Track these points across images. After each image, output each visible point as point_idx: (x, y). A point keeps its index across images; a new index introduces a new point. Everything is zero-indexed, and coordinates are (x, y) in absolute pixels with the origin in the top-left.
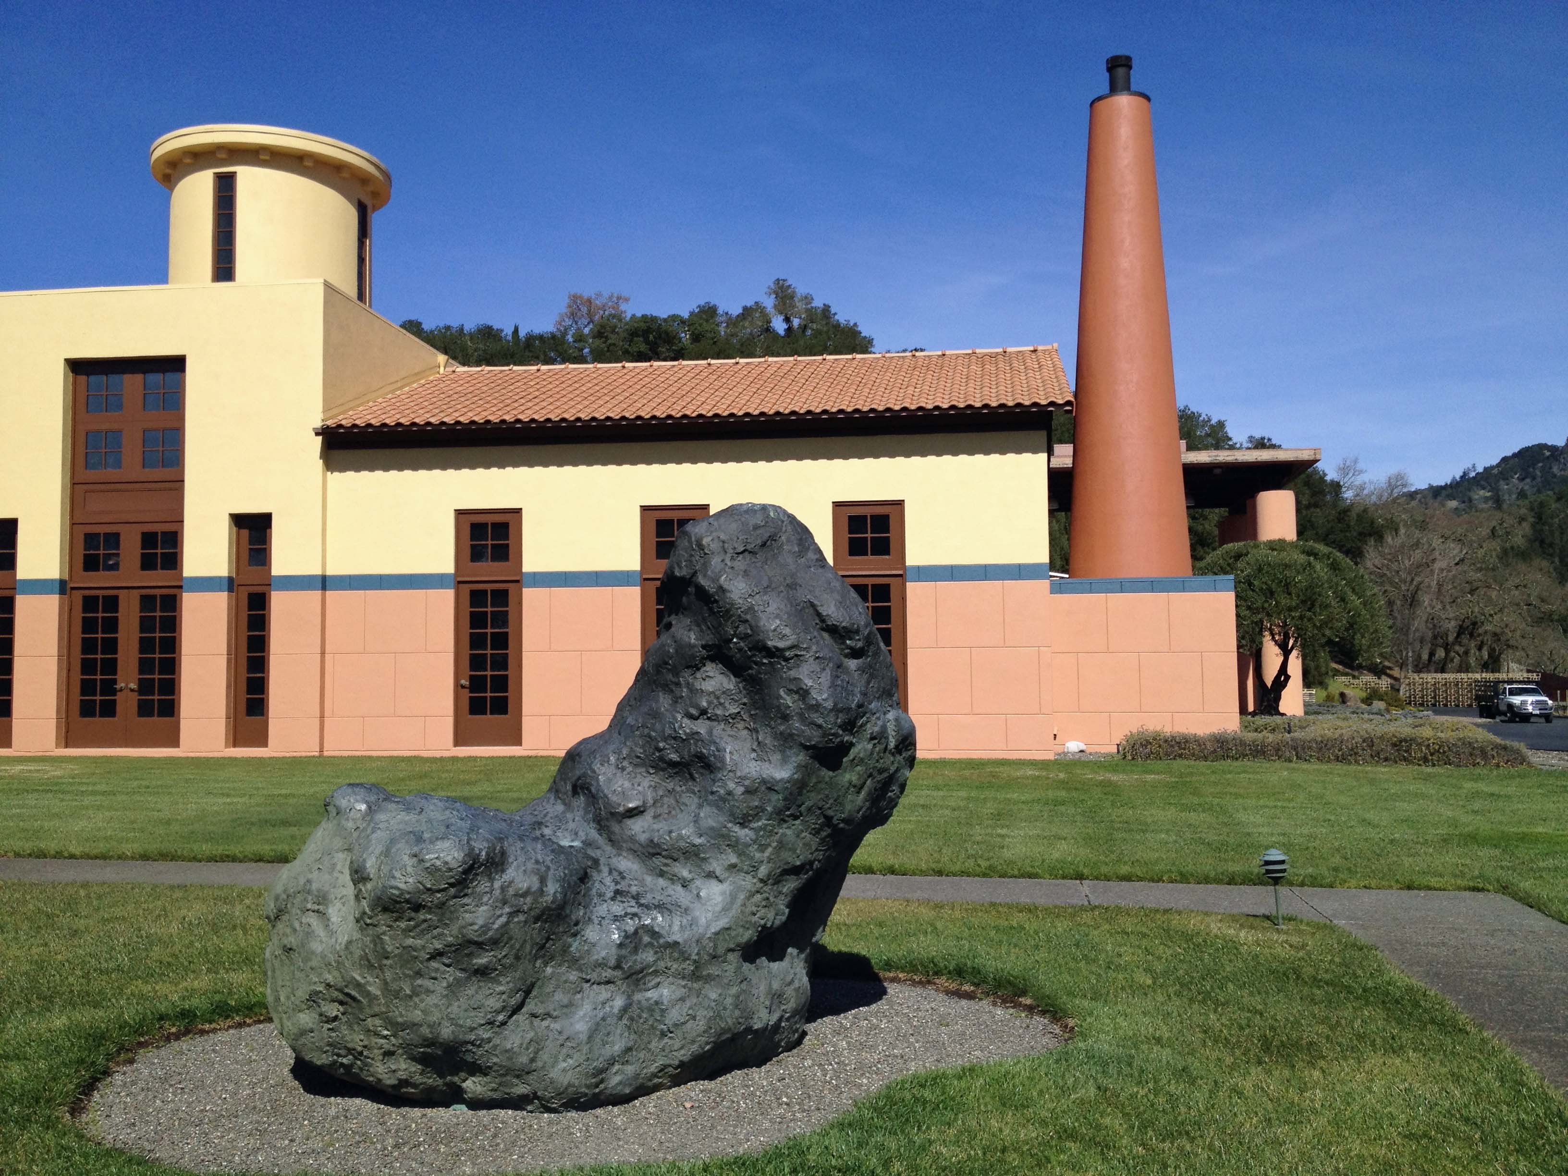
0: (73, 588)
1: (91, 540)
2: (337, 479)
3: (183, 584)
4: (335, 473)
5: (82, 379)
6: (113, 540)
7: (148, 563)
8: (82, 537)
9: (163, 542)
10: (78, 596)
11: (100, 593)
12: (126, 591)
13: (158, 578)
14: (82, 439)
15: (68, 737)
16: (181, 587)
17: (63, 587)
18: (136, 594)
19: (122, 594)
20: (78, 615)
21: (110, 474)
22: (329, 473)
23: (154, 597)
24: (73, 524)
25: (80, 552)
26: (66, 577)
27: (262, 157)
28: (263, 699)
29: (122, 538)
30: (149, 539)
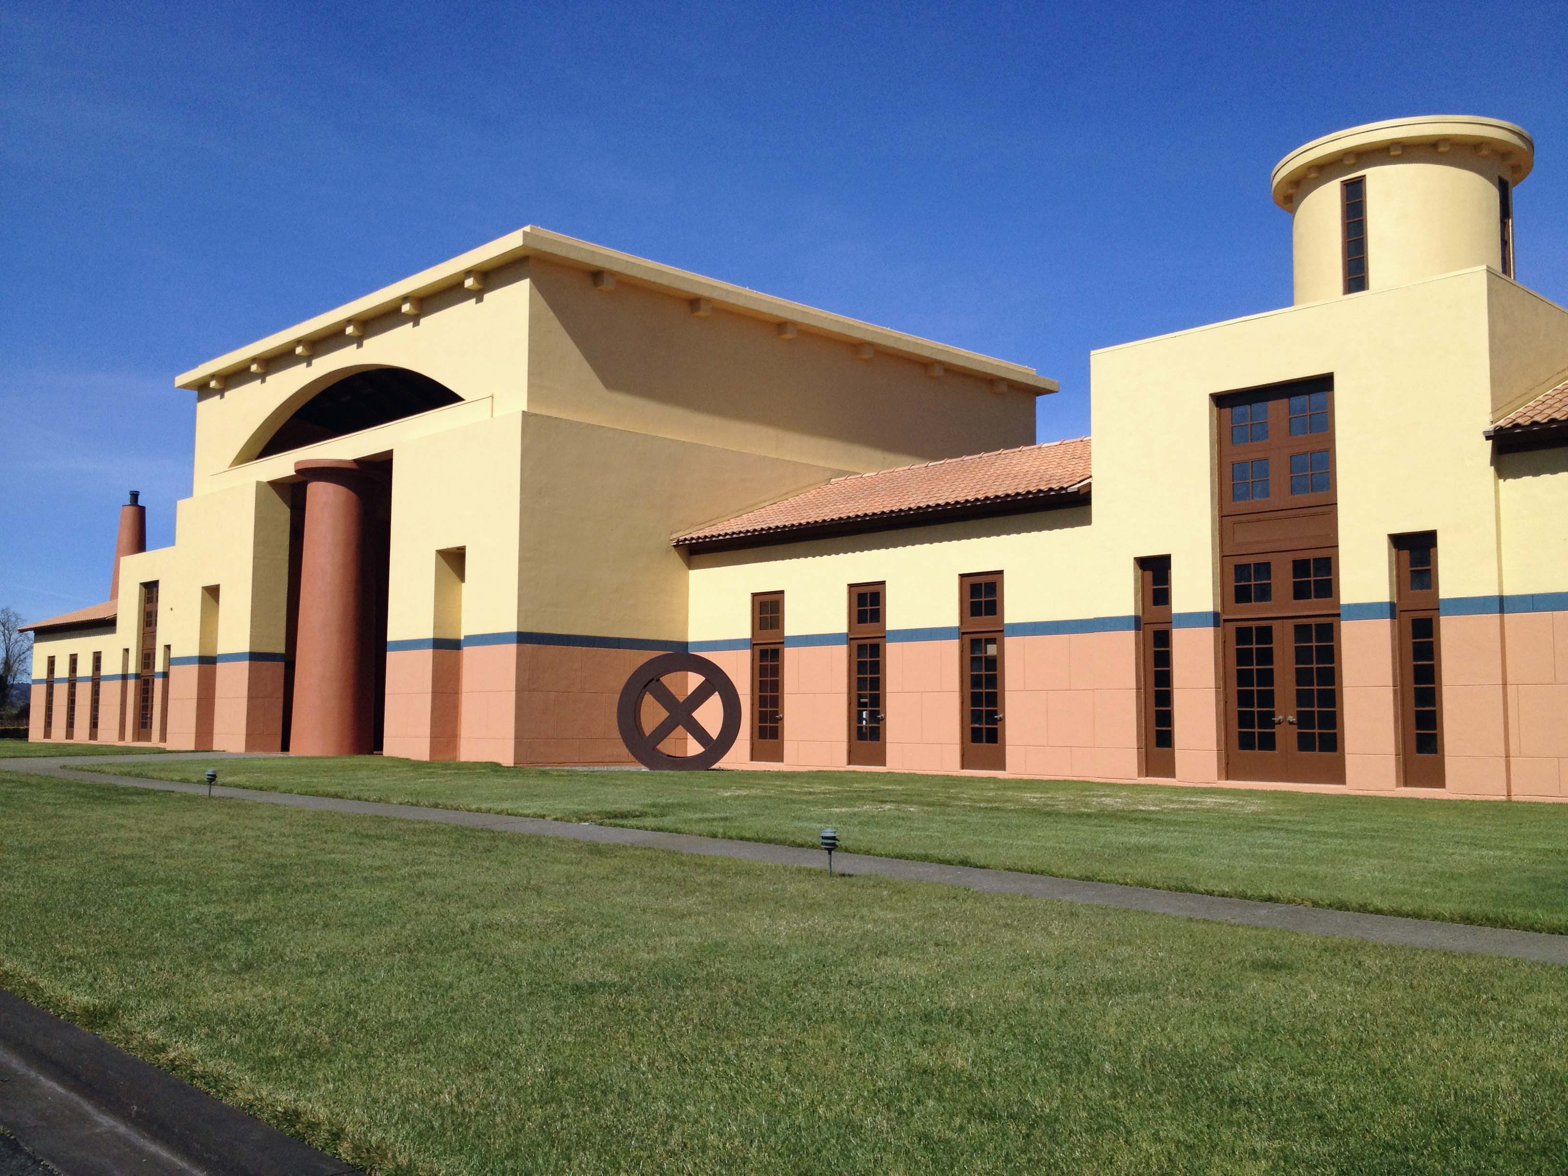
0: (1225, 621)
1: (1241, 571)
2: (1509, 485)
3: (1341, 611)
4: (1508, 480)
5: (1227, 411)
6: (1264, 569)
7: (1301, 592)
8: (1232, 570)
9: (1316, 569)
10: (1231, 628)
11: (1254, 624)
12: (1279, 621)
13: (1312, 607)
14: (1228, 469)
15: (1229, 770)
16: (1338, 615)
17: (1216, 619)
18: (1290, 625)
19: (1276, 625)
20: (1233, 646)
21: (1257, 503)
22: (1501, 481)
23: (1309, 626)
24: (1223, 557)
25: (1232, 584)
26: (1219, 610)
27: (1392, 153)
28: (1435, 735)
29: (1272, 567)
30: (1300, 567)
